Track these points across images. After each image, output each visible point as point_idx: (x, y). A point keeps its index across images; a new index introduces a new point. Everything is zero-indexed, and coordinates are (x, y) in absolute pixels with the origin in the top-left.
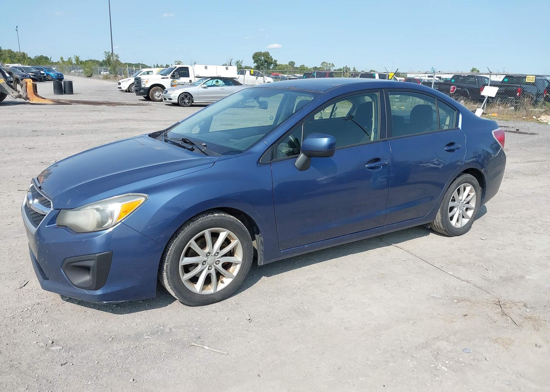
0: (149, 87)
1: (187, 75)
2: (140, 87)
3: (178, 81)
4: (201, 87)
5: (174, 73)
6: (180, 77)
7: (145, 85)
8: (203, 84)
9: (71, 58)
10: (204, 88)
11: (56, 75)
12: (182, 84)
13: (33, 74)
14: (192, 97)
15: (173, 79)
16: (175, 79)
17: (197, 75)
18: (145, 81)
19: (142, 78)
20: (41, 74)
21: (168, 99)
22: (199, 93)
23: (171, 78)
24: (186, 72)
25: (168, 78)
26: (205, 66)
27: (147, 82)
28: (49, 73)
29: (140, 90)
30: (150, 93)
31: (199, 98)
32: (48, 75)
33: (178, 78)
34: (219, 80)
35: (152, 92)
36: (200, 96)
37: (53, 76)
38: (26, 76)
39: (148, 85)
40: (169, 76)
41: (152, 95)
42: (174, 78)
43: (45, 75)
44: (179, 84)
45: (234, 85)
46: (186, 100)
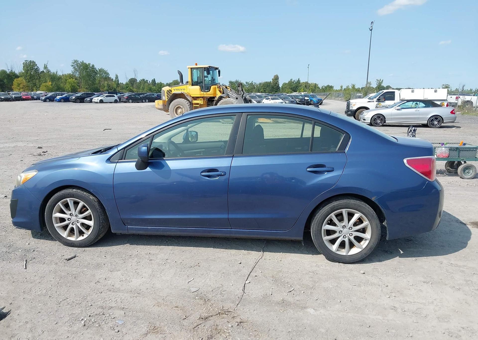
0: (356, 109)
1: (393, 98)
2: (348, 109)
3: (382, 104)
4: (395, 109)
5: (380, 97)
6: (385, 101)
7: (353, 107)
8: (398, 106)
9: (349, 86)
10: (398, 110)
11: (317, 100)
12: (386, 106)
13: (299, 100)
14: (385, 119)
15: (378, 102)
16: (380, 103)
17: (402, 99)
18: (353, 104)
19: (351, 102)
20: (305, 100)
21: (363, 119)
22: (391, 115)
23: (376, 102)
24: (392, 96)
25: (374, 101)
26: (412, 90)
27: (354, 105)
28: (312, 99)
29: (348, 111)
30: (356, 115)
31: (392, 119)
32: (311, 100)
33: (382, 102)
34: (418, 103)
35: (358, 114)
36: (392, 117)
37: (315, 101)
38: (293, 102)
39: (355, 108)
40: (375, 100)
41: (358, 116)
42: (380, 101)
43: (309, 100)
44: (383, 106)
45: (432, 107)
46: (378, 121)
